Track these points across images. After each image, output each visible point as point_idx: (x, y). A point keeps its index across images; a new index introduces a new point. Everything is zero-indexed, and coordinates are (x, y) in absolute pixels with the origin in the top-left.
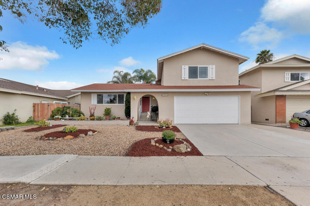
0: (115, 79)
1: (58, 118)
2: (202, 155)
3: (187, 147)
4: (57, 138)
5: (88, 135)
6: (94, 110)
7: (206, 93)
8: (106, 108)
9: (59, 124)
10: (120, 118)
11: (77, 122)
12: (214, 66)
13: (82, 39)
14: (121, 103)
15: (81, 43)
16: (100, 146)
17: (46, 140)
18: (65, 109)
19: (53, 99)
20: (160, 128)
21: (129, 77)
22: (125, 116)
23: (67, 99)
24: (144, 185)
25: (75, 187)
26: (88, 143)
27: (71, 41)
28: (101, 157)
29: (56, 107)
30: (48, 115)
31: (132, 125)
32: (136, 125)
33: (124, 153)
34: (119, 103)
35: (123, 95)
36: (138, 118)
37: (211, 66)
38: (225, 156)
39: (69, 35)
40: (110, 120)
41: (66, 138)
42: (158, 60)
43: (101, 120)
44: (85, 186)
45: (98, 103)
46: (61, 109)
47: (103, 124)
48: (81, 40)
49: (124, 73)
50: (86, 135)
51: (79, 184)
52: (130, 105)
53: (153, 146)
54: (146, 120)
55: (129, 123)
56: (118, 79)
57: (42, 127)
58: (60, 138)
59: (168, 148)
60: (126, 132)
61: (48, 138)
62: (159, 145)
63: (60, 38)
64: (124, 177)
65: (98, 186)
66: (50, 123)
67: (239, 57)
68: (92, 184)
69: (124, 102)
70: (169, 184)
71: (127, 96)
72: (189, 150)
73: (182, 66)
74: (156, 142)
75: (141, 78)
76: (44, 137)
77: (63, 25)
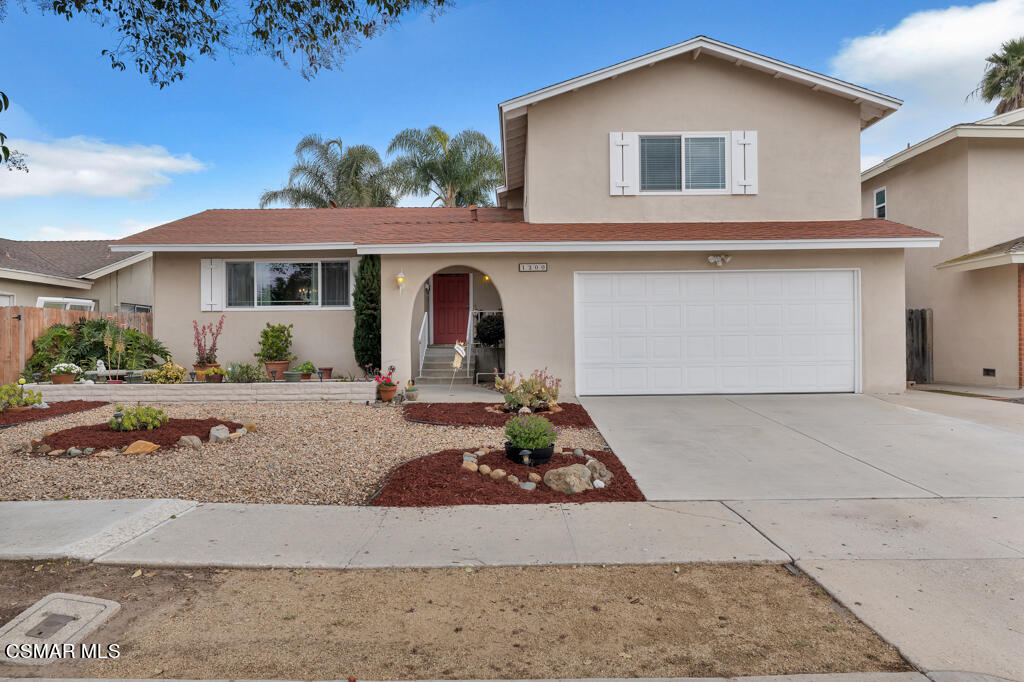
0: (303, 182)
1: (68, 373)
2: (643, 499)
3: (596, 475)
4: (98, 448)
5: (212, 439)
6: (215, 337)
7: (712, 259)
8: (268, 325)
9: (75, 399)
10: (331, 370)
11: (149, 392)
12: (752, 137)
13: (187, 51)
14: (334, 304)
15: (183, 65)
16: (270, 476)
17: (59, 456)
18: (85, 330)
19: (31, 289)
20: (506, 411)
21: (369, 170)
22: (356, 364)
23: (86, 286)
24: (430, 569)
25: (226, 571)
26: (221, 465)
27: (141, 60)
28: (281, 506)
29: (46, 323)
30: (18, 360)
31: (390, 401)
32: (406, 402)
33: (361, 496)
34: (329, 304)
35: (347, 264)
36: (415, 372)
37: (737, 135)
38: (721, 502)
39: (138, 37)
40: (289, 378)
41: (131, 449)
42: (501, 109)
43: (251, 380)
44: (254, 569)
45: (230, 304)
46: (68, 333)
47: (261, 397)
48: (184, 57)
49: (344, 152)
50: (205, 438)
51: (235, 564)
52: (378, 309)
53: (467, 473)
54: (448, 381)
55: (374, 391)
56: (319, 178)
57: (12, 411)
58: (107, 448)
59: (526, 479)
60: (365, 429)
61: (61, 451)
62: (493, 470)
63: (104, 52)
64: (367, 552)
65: (292, 570)
66: (40, 395)
67: (857, 98)
68: (274, 565)
69: (352, 299)
70: (506, 563)
71: (362, 268)
72: (599, 484)
73: (612, 134)
74: (481, 461)
75: (428, 173)
76: (47, 447)
77: (120, 7)
